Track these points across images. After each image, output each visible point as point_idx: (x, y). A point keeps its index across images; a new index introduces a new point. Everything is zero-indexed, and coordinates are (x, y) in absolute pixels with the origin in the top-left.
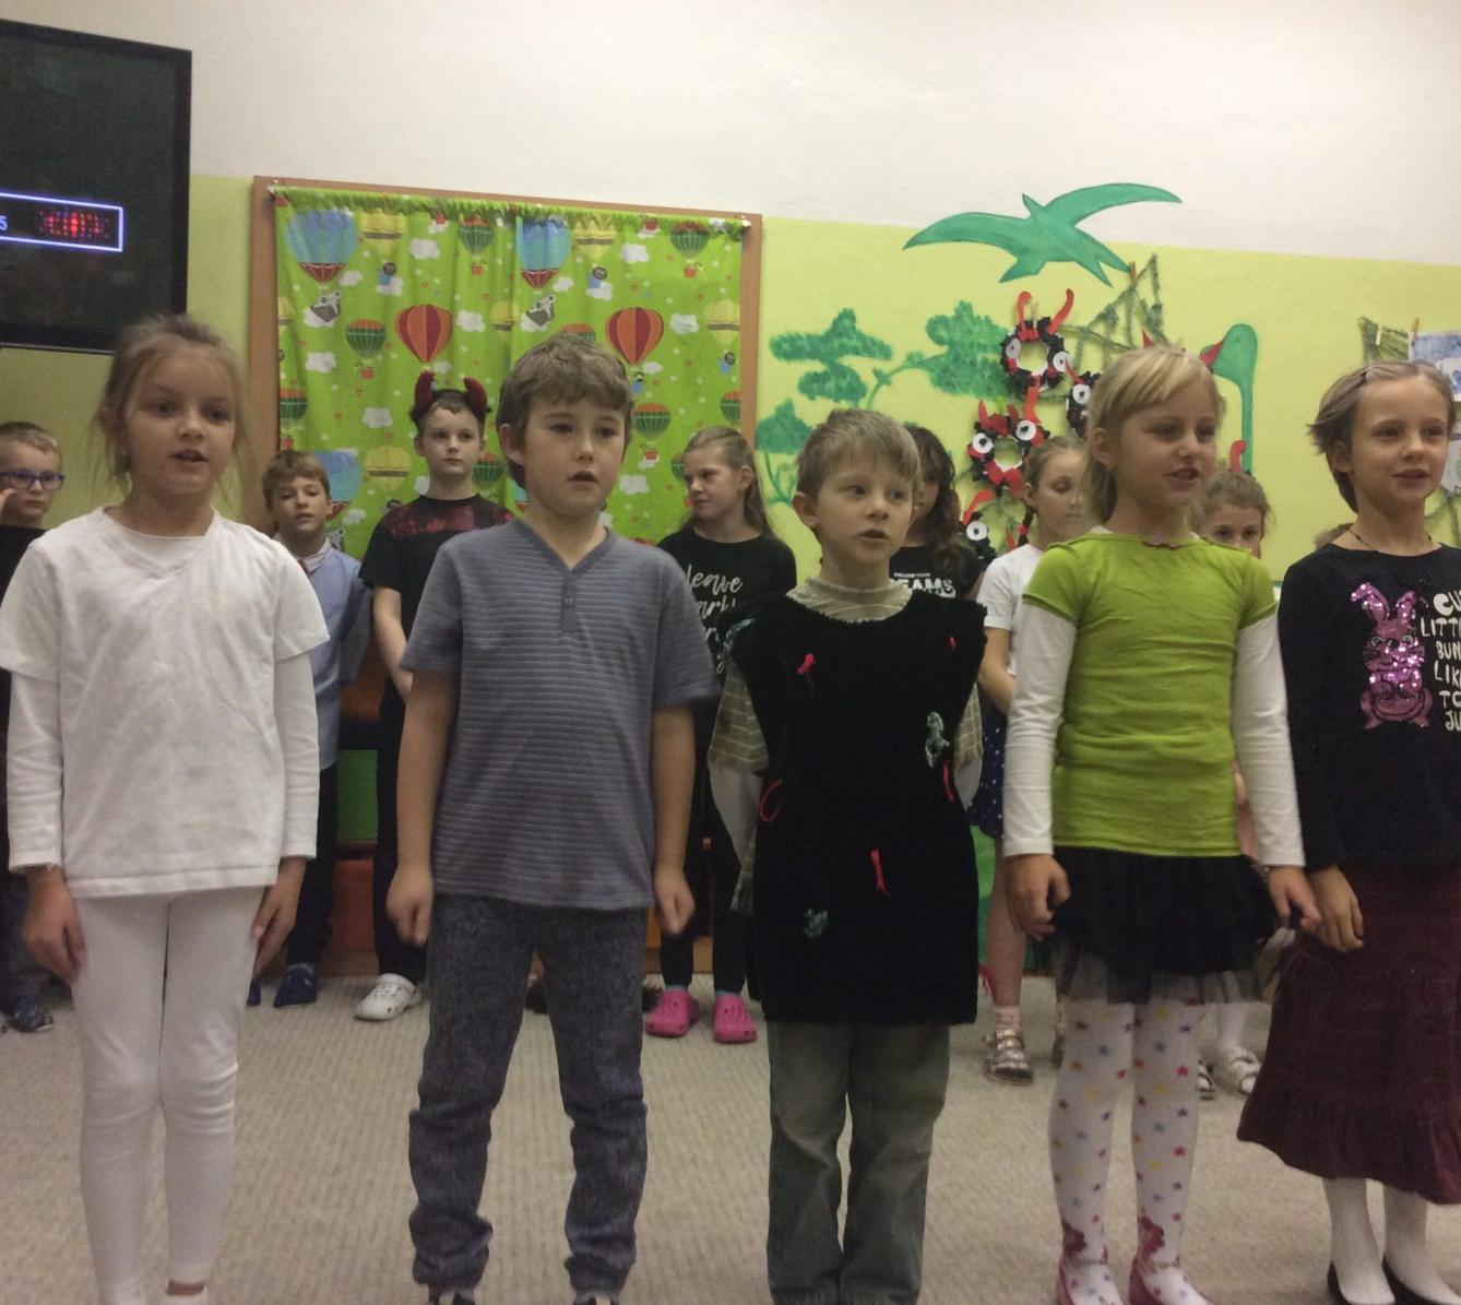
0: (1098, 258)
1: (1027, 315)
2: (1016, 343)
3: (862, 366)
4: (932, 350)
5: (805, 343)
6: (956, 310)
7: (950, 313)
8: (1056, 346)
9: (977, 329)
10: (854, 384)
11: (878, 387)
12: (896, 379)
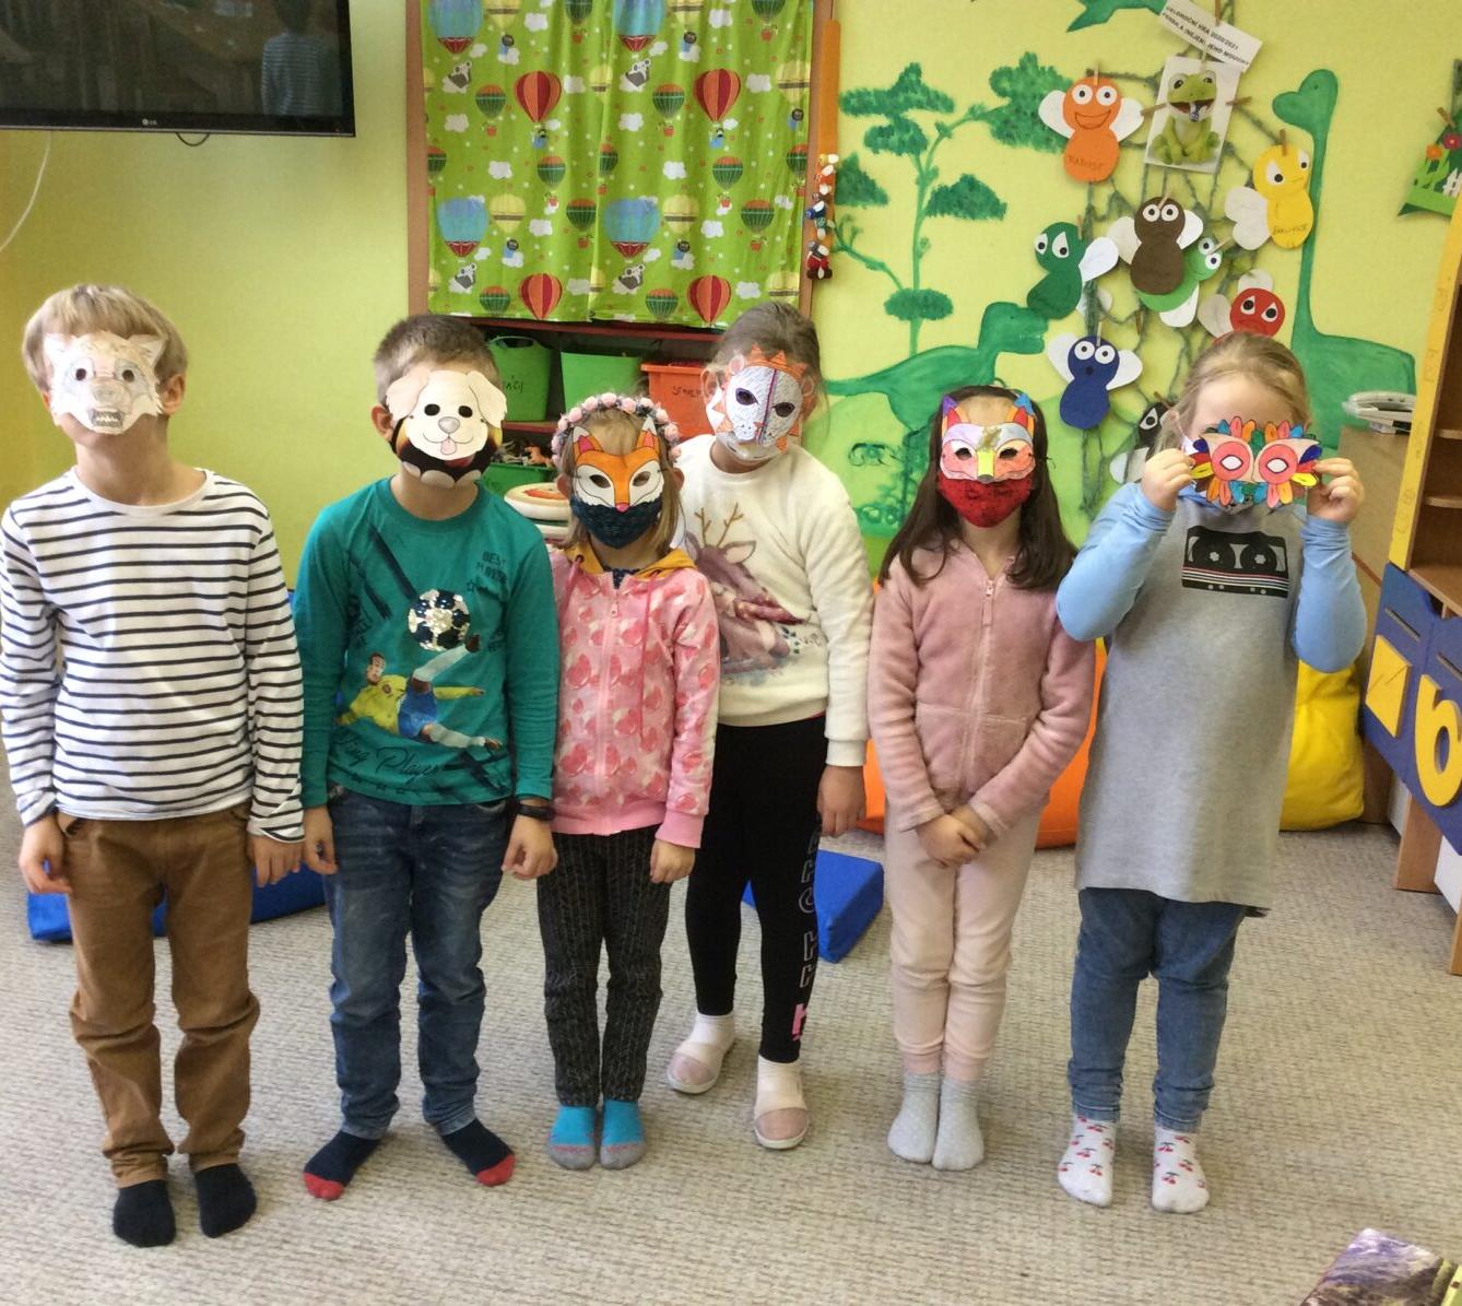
3: (924, 120)
4: (994, 102)
5: (872, 98)
6: (1021, 62)
7: (1015, 65)
9: (1040, 81)
10: (916, 137)
11: (938, 141)
12: (956, 131)
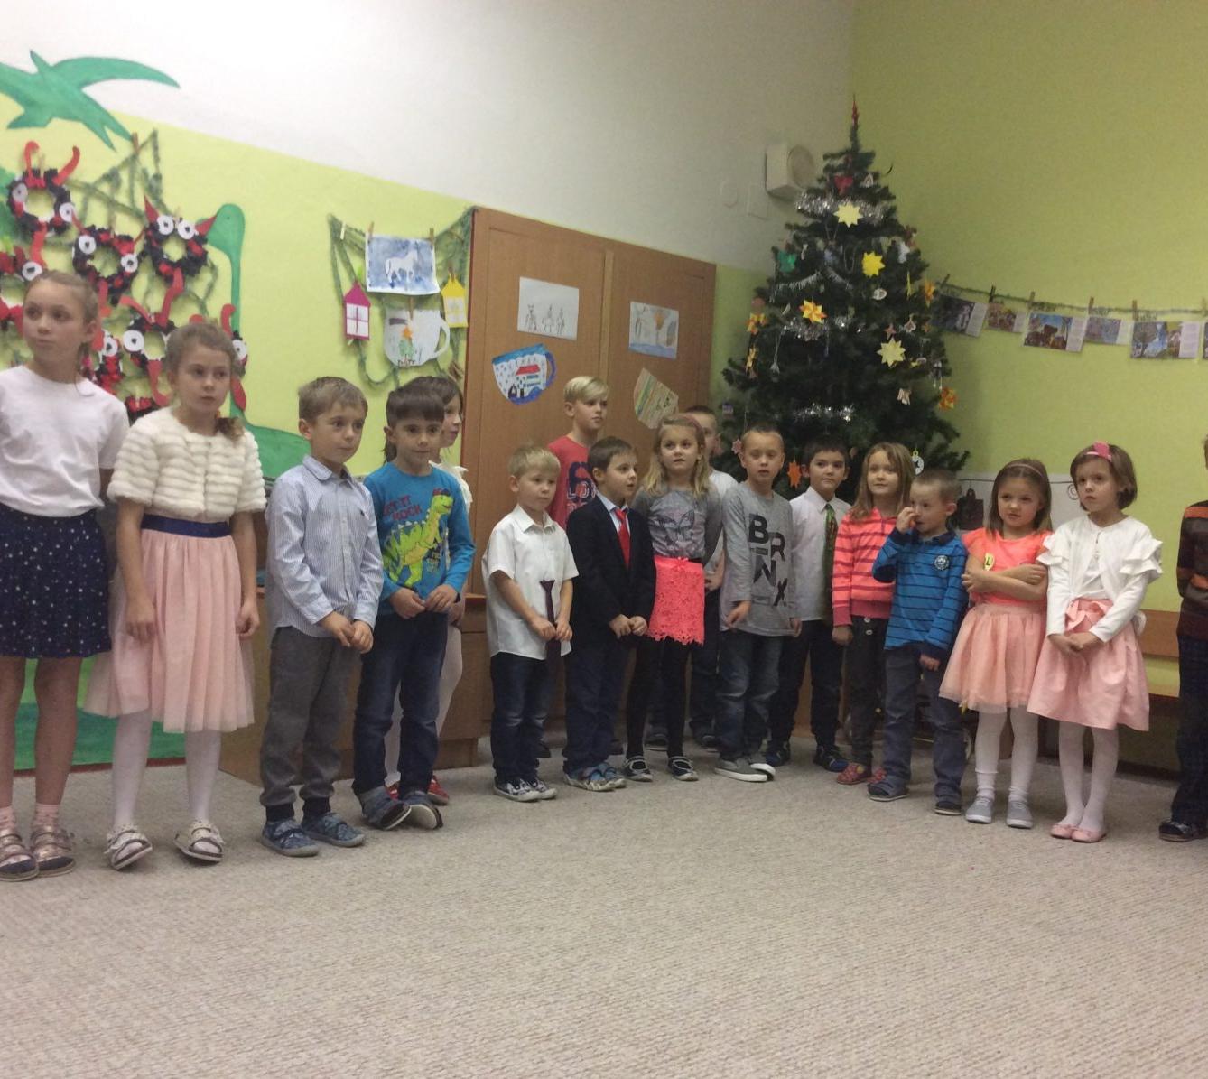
0: (103, 123)
1: (34, 163)
2: (23, 188)
8: (63, 197)
